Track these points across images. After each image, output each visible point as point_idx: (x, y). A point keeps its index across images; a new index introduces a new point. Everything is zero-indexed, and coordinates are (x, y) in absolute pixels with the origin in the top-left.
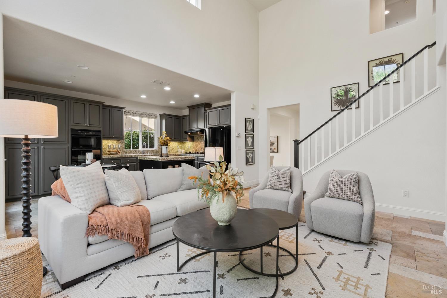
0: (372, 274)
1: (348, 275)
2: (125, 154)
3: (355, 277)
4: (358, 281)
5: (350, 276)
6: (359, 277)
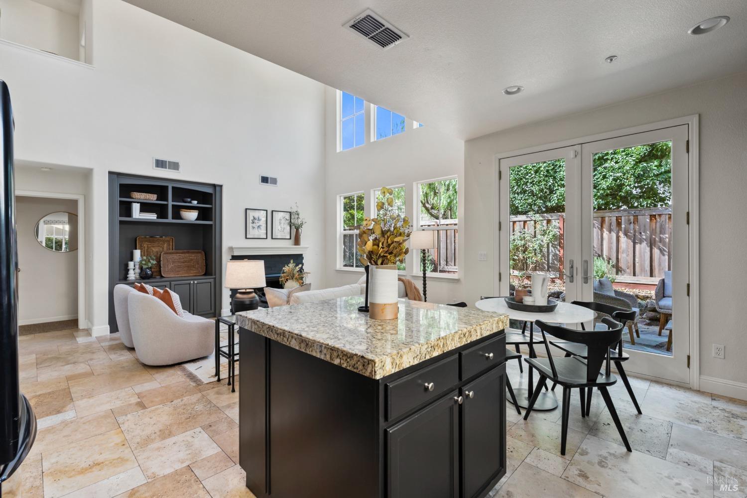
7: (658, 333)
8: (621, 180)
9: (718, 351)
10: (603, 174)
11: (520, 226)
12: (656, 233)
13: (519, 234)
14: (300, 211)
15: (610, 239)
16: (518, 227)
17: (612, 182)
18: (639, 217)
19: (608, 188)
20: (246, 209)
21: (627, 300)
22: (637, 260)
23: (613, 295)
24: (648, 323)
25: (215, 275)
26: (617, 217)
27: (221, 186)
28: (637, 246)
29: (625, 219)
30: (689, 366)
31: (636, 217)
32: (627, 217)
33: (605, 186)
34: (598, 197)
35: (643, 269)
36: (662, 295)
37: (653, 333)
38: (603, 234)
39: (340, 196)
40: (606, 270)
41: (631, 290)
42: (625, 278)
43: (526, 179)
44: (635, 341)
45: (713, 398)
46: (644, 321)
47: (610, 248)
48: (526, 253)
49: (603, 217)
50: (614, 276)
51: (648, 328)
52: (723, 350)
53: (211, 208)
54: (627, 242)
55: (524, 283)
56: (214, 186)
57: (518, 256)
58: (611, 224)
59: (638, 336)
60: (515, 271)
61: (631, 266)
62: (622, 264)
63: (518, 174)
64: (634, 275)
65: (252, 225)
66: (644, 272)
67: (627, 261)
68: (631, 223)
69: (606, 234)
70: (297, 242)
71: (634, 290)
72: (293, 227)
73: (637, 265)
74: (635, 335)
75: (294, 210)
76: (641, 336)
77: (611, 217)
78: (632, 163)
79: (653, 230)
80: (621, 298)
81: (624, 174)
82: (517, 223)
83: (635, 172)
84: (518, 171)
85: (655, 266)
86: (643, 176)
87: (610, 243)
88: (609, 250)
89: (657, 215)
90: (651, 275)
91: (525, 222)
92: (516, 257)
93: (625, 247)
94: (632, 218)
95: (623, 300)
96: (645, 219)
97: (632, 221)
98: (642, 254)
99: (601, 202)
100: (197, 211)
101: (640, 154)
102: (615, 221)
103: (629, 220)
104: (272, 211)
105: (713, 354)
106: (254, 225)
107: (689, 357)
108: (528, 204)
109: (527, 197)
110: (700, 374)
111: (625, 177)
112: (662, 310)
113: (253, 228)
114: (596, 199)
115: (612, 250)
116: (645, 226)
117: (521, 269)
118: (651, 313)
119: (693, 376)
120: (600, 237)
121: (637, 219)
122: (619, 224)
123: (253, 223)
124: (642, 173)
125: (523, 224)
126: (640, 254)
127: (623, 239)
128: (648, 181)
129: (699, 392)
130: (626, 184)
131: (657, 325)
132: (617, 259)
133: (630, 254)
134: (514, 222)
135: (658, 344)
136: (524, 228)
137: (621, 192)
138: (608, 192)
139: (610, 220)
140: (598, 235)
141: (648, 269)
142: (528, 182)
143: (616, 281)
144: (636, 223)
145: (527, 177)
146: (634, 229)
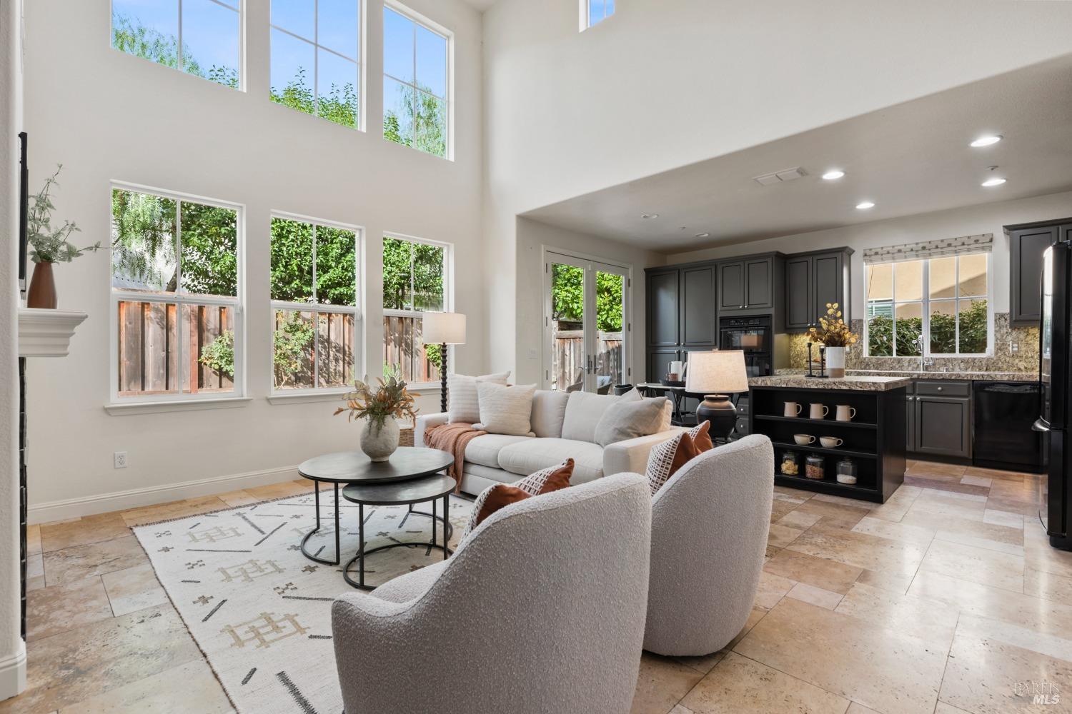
0: (255, 669)
1: (286, 636)
2: (865, 368)
3: (273, 641)
4: (263, 641)
5: (281, 638)
6: (269, 646)
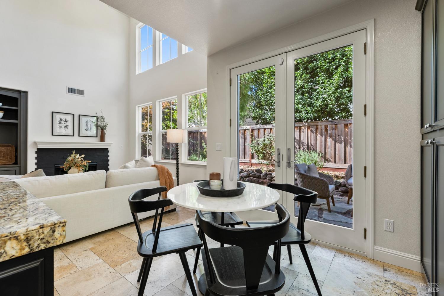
7: (347, 202)
8: (327, 101)
9: (388, 226)
10: (316, 97)
11: (268, 131)
12: (348, 135)
13: (267, 137)
14: (105, 116)
15: (321, 140)
16: (267, 132)
17: (321, 102)
18: (338, 125)
19: (320, 106)
20: (53, 112)
21: (325, 180)
22: (337, 153)
23: (317, 176)
24: (342, 195)
25: (20, 164)
26: (325, 125)
27: (26, 93)
28: (337, 145)
29: (330, 127)
30: (365, 238)
31: (336, 125)
32: (331, 125)
33: (318, 105)
34: (314, 111)
35: (340, 159)
36: (350, 176)
37: (344, 202)
38: (317, 136)
39: (139, 107)
40: (318, 160)
41: (333, 172)
42: (329, 164)
43: (271, 100)
44: (331, 209)
45: (385, 268)
46: (339, 194)
47: (321, 146)
48: (271, 149)
49: (317, 126)
50: (323, 163)
51: (341, 198)
52: (393, 224)
53: (17, 110)
54: (331, 141)
55: (270, 169)
56: (19, 92)
57: (266, 151)
58: (321, 130)
59: (334, 205)
60: (264, 161)
61: (333, 157)
62: (328, 156)
63: (266, 98)
64: (335, 162)
65: (59, 125)
66: (341, 160)
67: (331, 153)
68: (333, 129)
69: (319, 137)
70: (102, 139)
71: (335, 172)
72: (99, 128)
73: (337, 156)
74: (331, 204)
75: (99, 115)
76: (336, 204)
77: (321, 125)
78: (333, 89)
79: (346, 133)
80: (322, 179)
81: (329, 96)
82: (267, 129)
83: (335, 95)
84: (266, 96)
85: (347, 157)
86: (340, 97)
87: (321, 142)
88: (320, 147)
89: (348, 124)
90: (345, 163)
91: (271, 129)
92: (265, 152)
93: (330, 144)
94: (334, 126)
95: (323, 180)
96: (341, 127)
97: (334, 128)
98: (340, 149)
99: (315, 115)
100: (3, 112)
101: (338, 83)
102: (324, 128)
103: (332, 127)
104: (79, 115)
105: (385, 228)
106: (61, 125)
107: (365, 230)
108: (273, 117)
109: (271, 113)
110: (374, 245)
111: (329, 99)
112: (350, 186)
113: (60, 127)
114: (313, 113)
115: (322, 147)
116: (341, 131)
117: (268, 160)
118: (344, 187)
119: (368, 246)
120: (315, 138)
121: (337, 126)
122: (326, 130)
123: (60, 123)
124: (339, 95)
125: (270, 130)
126: (339, 149)
127: (329, 140)
128: (343, 101)
129: (374, 261)
130: (330, 104)
131: (347, 196)
132: (325, 152)
133: (333, 149)
134: (265, 129)
135: (346, 211)
136: (271, 133)
137: (327, 109)
138: (320, 108)
139: (321, 127)
140: (314, 137)
141: (343, 158)
142: (272, 102)
143: (324, 167)
144: (336, 129)
145: (272, 99)
146: (335, 133)
